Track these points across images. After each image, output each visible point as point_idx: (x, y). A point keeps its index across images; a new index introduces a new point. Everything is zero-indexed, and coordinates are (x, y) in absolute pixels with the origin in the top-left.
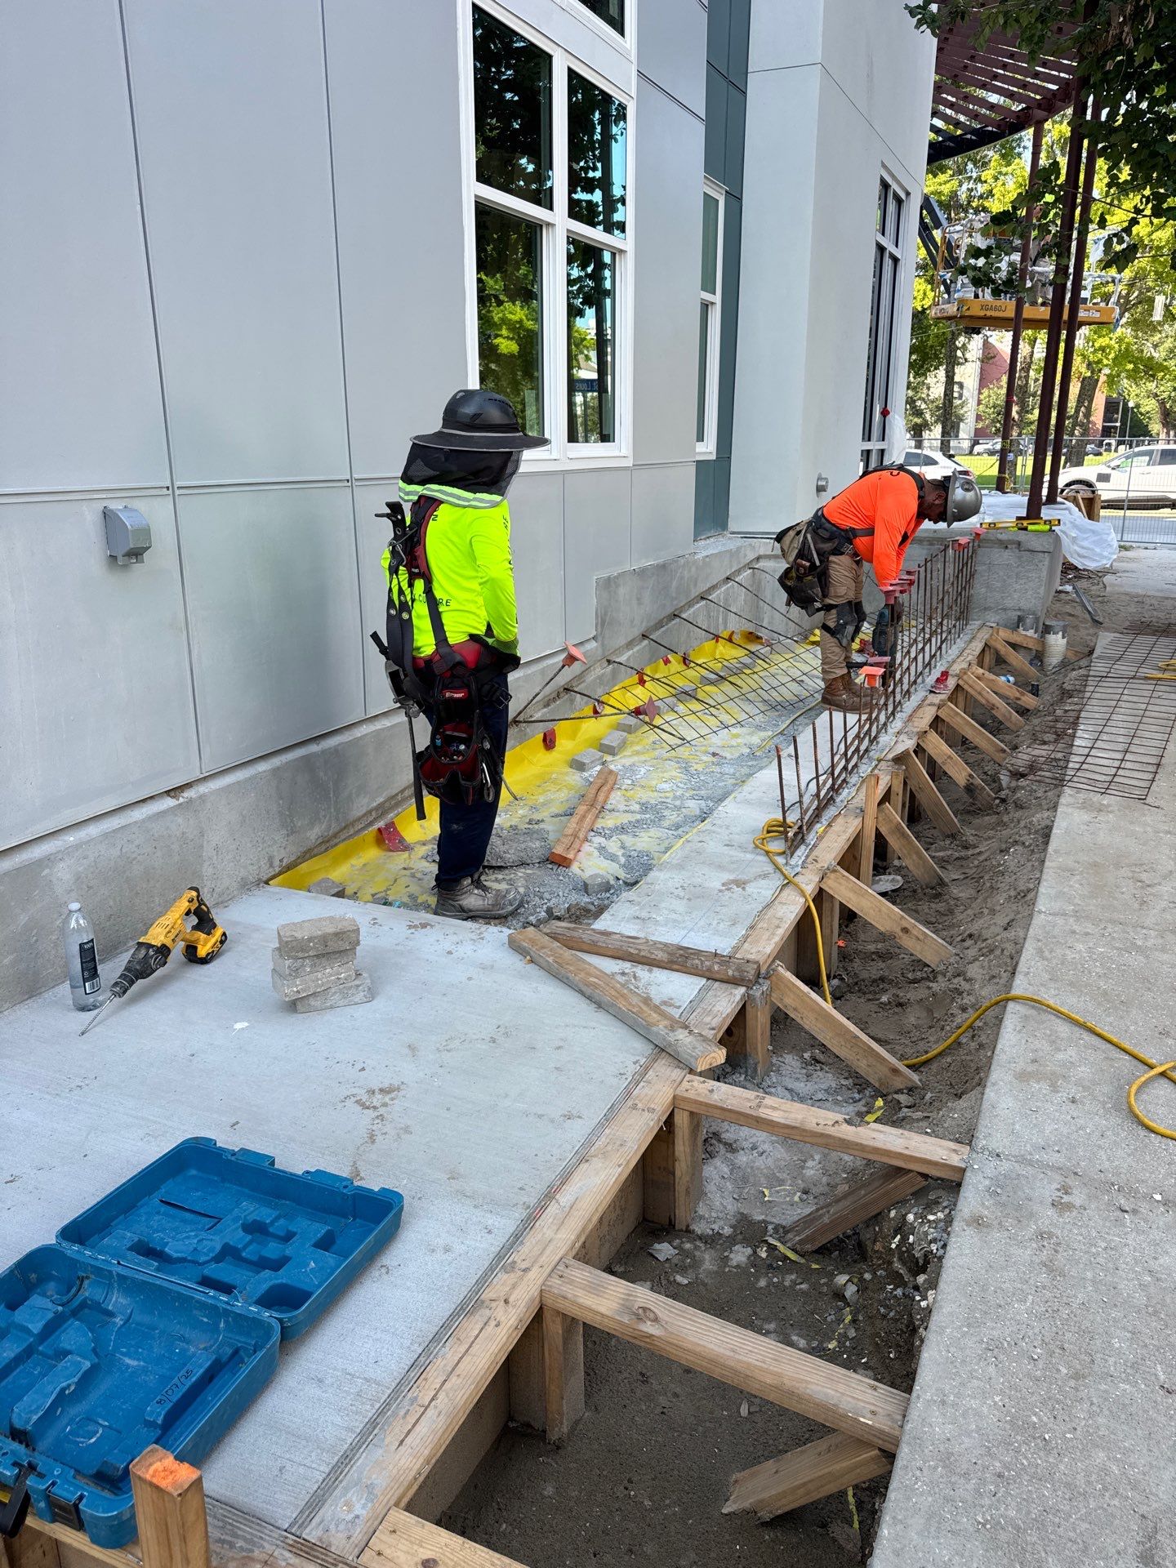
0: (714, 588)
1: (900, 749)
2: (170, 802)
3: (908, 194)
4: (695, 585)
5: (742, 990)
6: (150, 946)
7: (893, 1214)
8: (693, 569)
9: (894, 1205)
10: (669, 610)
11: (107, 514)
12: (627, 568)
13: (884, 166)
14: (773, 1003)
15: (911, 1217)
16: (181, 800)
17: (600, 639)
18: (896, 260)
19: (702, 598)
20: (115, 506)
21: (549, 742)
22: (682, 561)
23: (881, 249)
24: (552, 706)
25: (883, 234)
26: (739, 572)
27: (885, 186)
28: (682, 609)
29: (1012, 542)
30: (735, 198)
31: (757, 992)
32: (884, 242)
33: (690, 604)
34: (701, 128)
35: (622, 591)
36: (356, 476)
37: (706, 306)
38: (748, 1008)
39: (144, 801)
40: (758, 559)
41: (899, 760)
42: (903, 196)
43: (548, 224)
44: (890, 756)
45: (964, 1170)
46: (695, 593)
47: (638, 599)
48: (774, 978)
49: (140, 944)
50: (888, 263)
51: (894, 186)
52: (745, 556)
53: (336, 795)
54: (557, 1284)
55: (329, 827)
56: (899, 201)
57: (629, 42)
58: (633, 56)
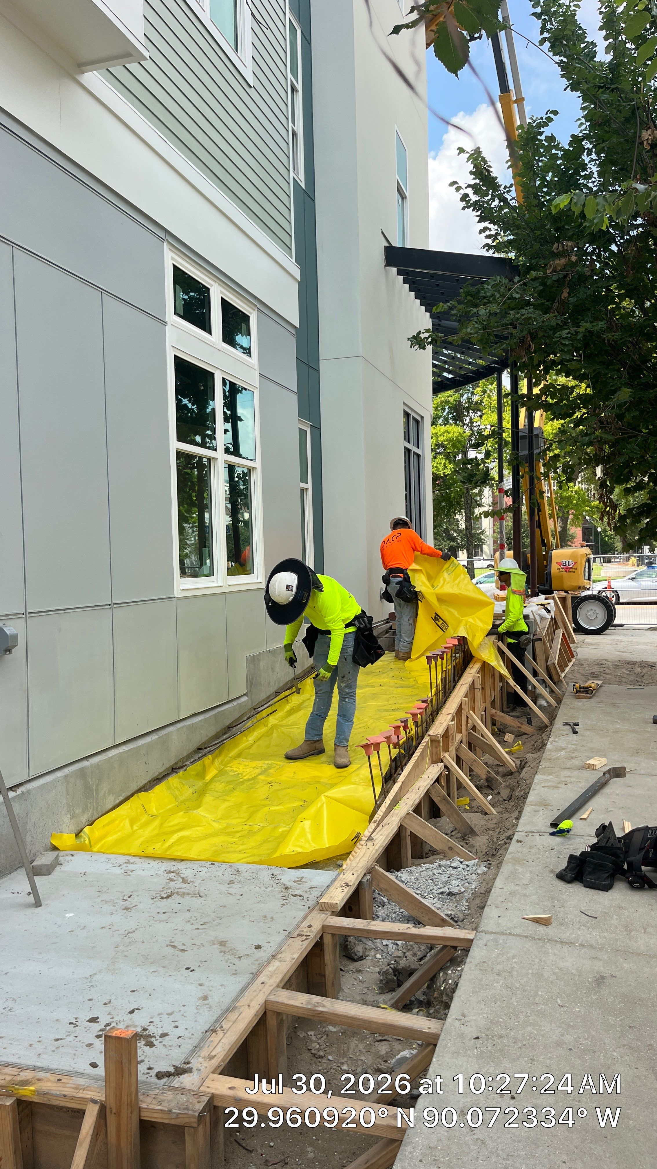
2: (11, 794)
3: (422, 417)
7: (442, 973)
9: (441, 969)
12: (264, 649)
13: (404, 404)
15: (450, 972)
16: (19, 793)
17: (249, 695)
18: (418, 456)
23: (408, 451)
24: (221, 739)
25: (409, 442)
27: (407, 415)
30: (316, 429)
32: (409, 446)
34: (295, 398)
35: (262, 663)
36: (114, 602)
37: (303, 491)
38: (360, 890)
42: (419, 419)
43: (214, 458)
45: (472, 940)
47: (272, 669)
48: (375, 872)
50: (413, 458)
51: (413, 414)
53: (97, 794)
54: (272, 998)
55: (93, 814)
56: (417, 422)
57: (254, 360)
58: (256, 367)
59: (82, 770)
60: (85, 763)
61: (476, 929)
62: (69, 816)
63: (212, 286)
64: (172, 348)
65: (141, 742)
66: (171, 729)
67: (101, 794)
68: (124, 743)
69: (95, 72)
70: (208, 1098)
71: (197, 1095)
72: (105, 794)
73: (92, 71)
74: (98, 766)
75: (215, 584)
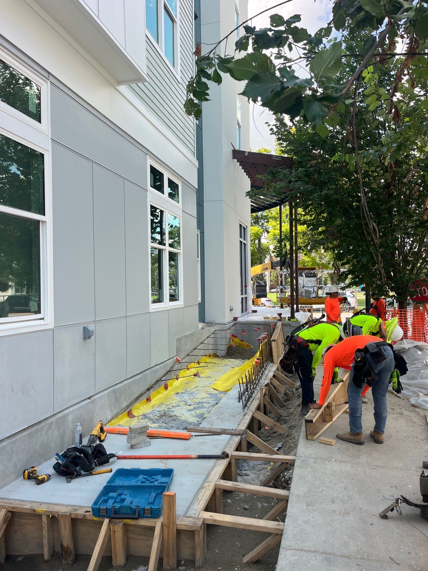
0: (204, 340)
1: (266, 383)
2: (89, 401)
3: (247, 226)
4: (200, 339)
5: (240, 437)
6: (94, 435)
7: (282, 475)
8: (199, 335)
9: (281, 473)
10: (194, 348)
11: (84, 328)
12: (183, 335)
13: (240, 221)
14: (247, 440)
15: (285, 473)
16: (91, 400)
18: (245, 244)
19: (202, 343)
20: (86, 326)
21: (166, 388)
22: (196, 332)
23: (241, 242)
24: (166, 376)
25: (241, 238)
26: (210, 335)
27: (241, 225)
28: (197, 347)
29: (288, 324)
30: (202, 233)
31: (244, 437)
32: (242, 240)
33: (199, 345)
34: (196, 220)
35: (182, 342)
36: (127, 315)
38: (242, 441)
39: (84, 400)
40: (215, 331)
41: (266, 385)
42: (245, 227)
43: (164, 249)
44: (264, 385)
45: (295, 460)
46: (200, 342)
47: (186, 344)
48: (247, 433)
49: (91, 435)
50: (243, 245)
51: (243, 225)
52: (212, 330)
53: (120, 401)
54: (218, 483)
55: (118, 410)
56: (244, 228)
57: (180, 205)
58: (181, 207)
59: (114, 390)
60: (115, 387)
61: (295, 455)
62: (109, 410)
63: (164, 173)
64: (150, 202)
65: (136, 378)
66: (147, 372)
67: (121, 401)
68: (129, 378)
69: (124, 86)
70: (203, 520)
71: (198, 518)
72: (122, 401)
73: (123, 85)
74: (120, 388)
75: (164, 306)
